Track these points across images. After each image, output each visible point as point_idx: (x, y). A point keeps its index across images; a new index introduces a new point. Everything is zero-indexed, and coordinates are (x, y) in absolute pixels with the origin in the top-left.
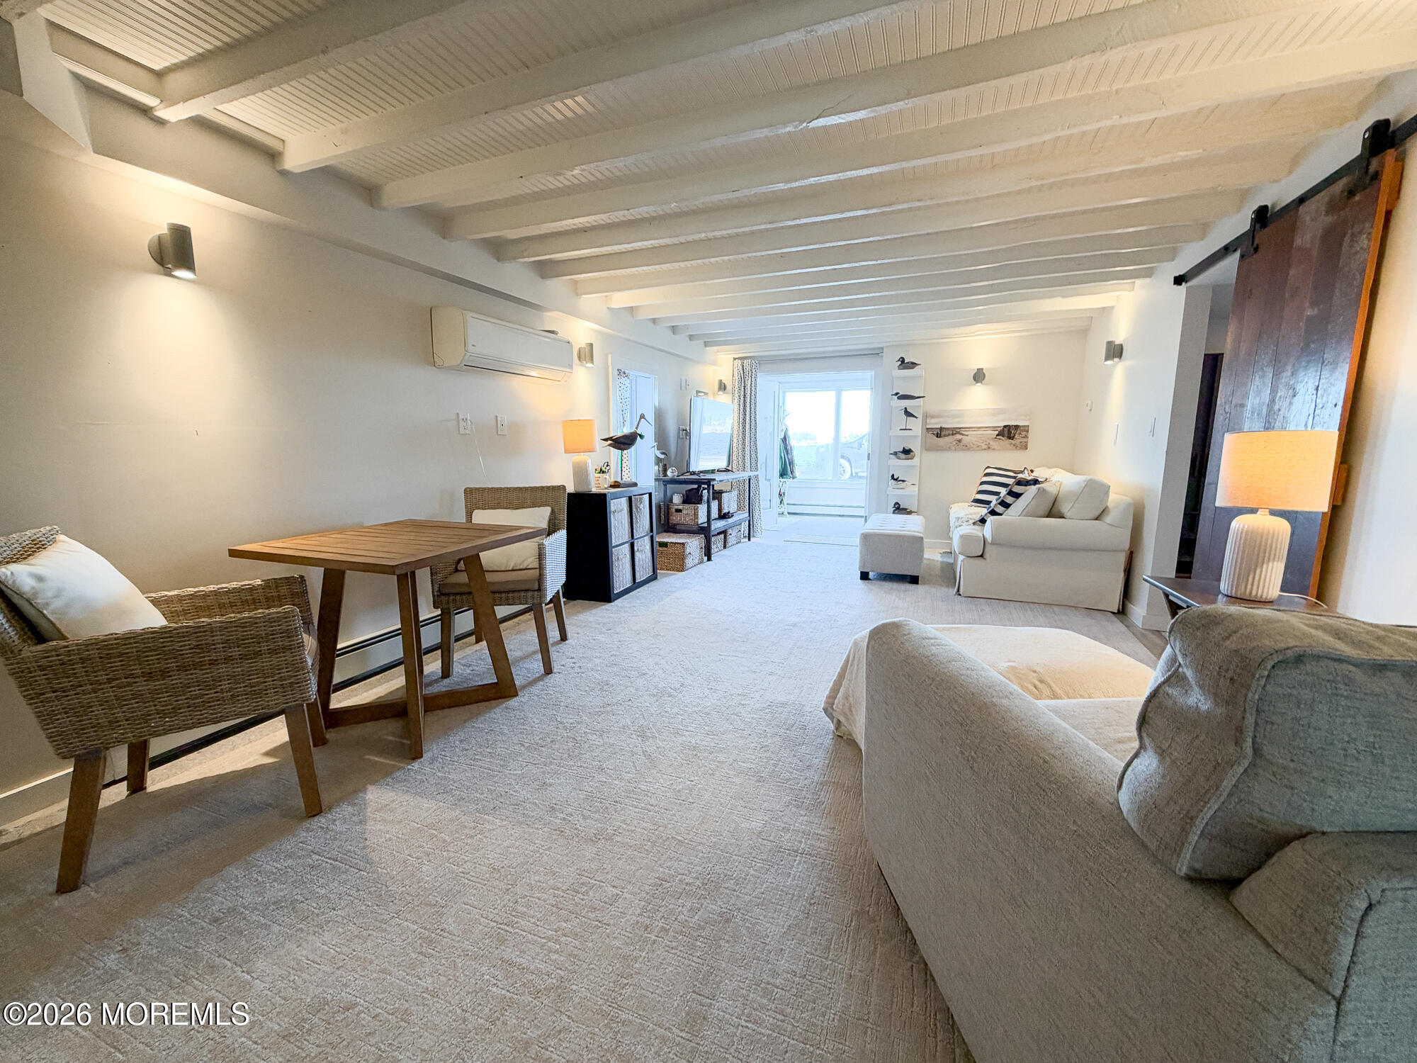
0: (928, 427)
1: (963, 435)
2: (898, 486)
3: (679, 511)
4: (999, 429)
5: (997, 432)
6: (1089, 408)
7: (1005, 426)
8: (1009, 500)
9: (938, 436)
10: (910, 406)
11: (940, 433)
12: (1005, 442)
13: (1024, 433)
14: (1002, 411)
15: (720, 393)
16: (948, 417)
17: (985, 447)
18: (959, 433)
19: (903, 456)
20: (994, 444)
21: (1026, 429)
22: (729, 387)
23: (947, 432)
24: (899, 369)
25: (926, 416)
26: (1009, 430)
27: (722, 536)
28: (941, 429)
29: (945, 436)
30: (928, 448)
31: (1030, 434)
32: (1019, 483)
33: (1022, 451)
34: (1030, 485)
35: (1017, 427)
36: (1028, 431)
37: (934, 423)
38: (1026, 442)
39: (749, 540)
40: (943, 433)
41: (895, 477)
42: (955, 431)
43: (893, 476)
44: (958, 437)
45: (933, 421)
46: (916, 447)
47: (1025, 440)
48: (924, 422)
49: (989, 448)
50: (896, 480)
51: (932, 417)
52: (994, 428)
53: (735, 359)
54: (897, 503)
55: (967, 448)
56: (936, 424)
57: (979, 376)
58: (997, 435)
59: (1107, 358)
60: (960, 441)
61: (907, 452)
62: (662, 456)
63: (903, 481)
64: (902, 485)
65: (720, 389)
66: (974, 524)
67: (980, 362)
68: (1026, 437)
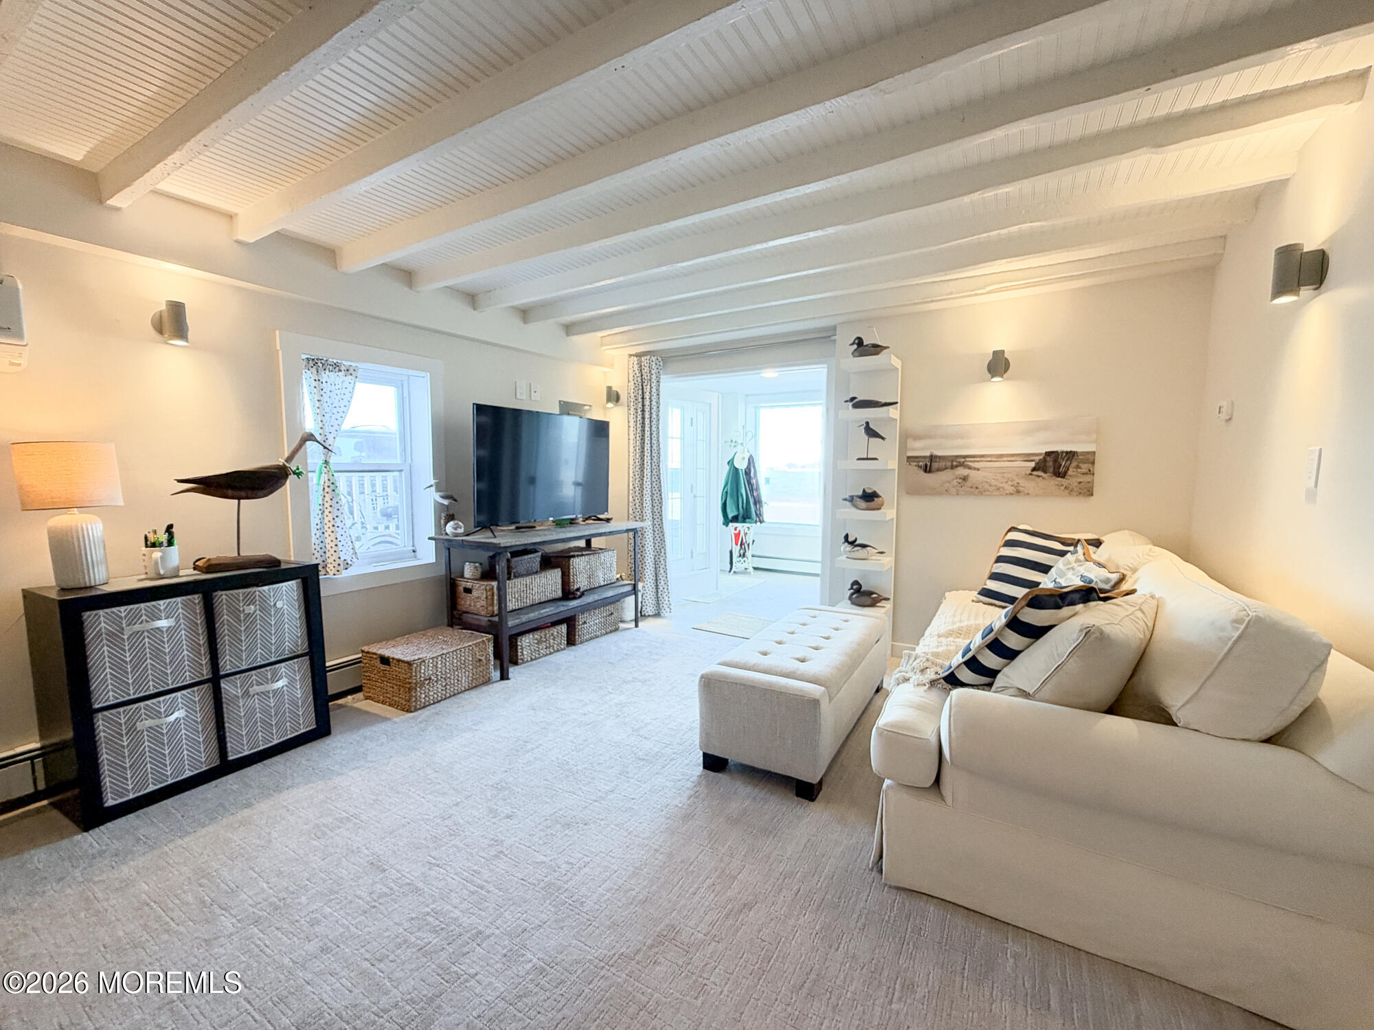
0: (910, 454)
1: (970, 468)
2: (853, 555)
3: (468, 591)
4: (1037, 458)
5: (1033, 464)
6: (1224, 416)
7: (1048, 454)
8: (1013, 640)
9: (927, 469)
10: (876, 420)
11: (929, 465)
12: (1050, 482)
13: (1085, 467)
14: (1044, 427)
15: (610, 405)
16: (942, 437)
17: (1012, 489)
18: (962, 465)
19: (863, 504)
20: (1030, 485)
21: (1090, 459)
22: (623, 398)
23: (942, 464)
24: (854, 356)
25: (905, 437)
26: (1055, 461)
27: (564, 628)
28: (932, 458)
29: (939, 470)
30: (912, 490)
31: (1098, 468)
32: (1037, 602)
33: (1082, 499)
34: (1072, 603)
35: (1071, 455)
36: (1093, 463)
37: (921, 449)
38: (1091, 483)
39: (637, 626)
40: (935, 465)
41: (850, 539)
42: (956, 462)
43: (846, 537)
44: (961, 471)
45: (918, 444)
46: (888, 489)
47: (1088, 478)
48: (903, 447)
49: (1018, 492)
50: (852, 543)
51: (917, 438)
52: (1027, 457)
53: (631, 355)
54: (856, 583)
55: (978, 491)
56: (922, 449)
57: (998, 365)
58: (1034, 469)
59: (1280, 289)
60: (965, 479)
61: (869, 497)
62: (446, 502)
63: (864, 546)
64: (861, 553)
65: (609, 400)
66: (933, 683)
67: (1002, 338)
68: (1090, 472)
